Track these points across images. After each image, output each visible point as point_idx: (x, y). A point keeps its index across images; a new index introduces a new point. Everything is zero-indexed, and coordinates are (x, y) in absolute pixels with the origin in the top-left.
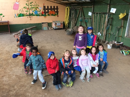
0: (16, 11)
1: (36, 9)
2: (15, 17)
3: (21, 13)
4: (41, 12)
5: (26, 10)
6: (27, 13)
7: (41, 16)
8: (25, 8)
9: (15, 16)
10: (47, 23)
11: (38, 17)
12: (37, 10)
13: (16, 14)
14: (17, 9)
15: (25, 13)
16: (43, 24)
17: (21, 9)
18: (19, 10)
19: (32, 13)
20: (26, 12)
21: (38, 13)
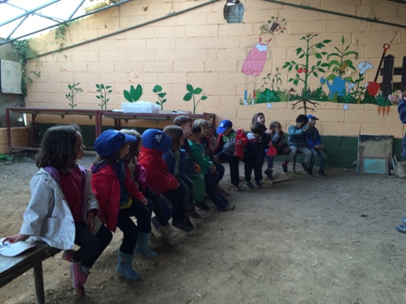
0: (251, 77)
1: (342, 72)
2: (245, 102)
3: (268, 87)
4: (364, 84)
5: (293, 74)
6: (292, 90)
7: (362, 102)
8: (290, 69)
9: (243, 98)
10: (389, 142)
11: (346, 106)
12: (343, 76)
13: (250, 92)
14: (257, 72)
15: (285, 86)
16: (363, 144)
17: (274, 72)
18: (264, 74)
19: (319, 90)
20: (291, 85)
21: (350, 88)
